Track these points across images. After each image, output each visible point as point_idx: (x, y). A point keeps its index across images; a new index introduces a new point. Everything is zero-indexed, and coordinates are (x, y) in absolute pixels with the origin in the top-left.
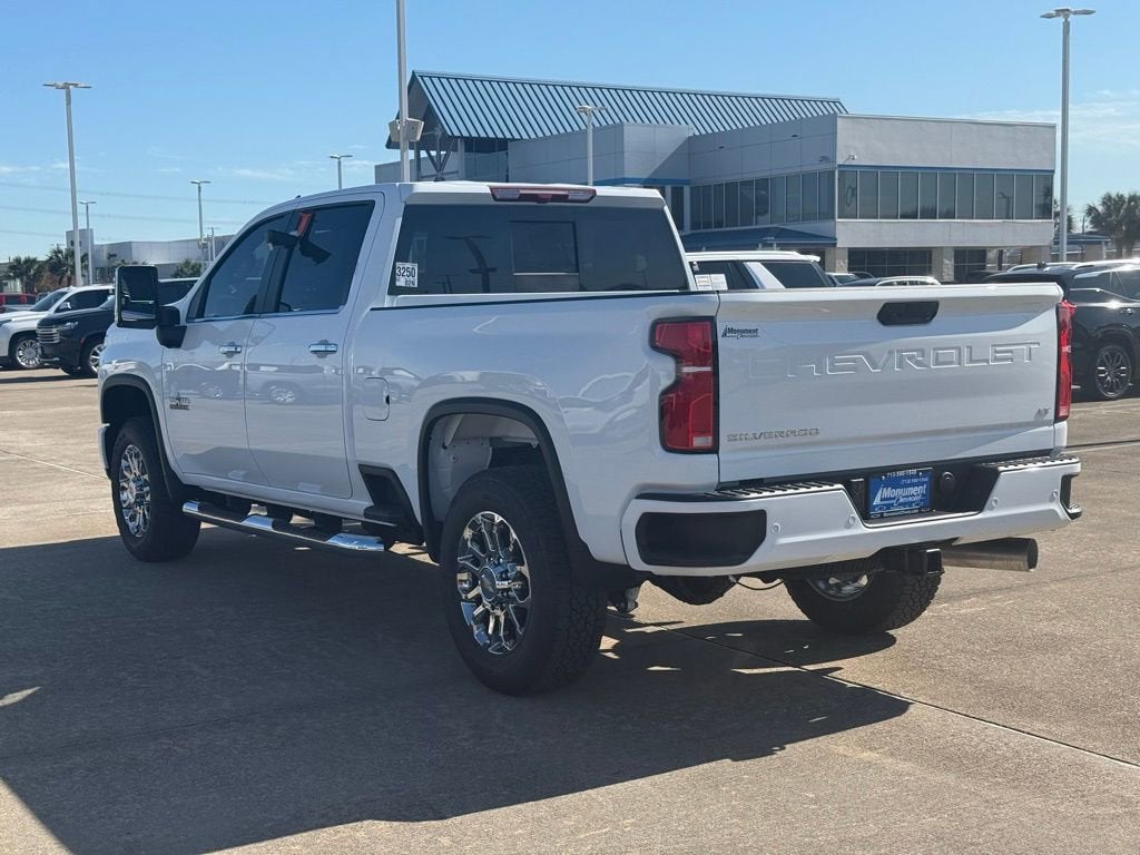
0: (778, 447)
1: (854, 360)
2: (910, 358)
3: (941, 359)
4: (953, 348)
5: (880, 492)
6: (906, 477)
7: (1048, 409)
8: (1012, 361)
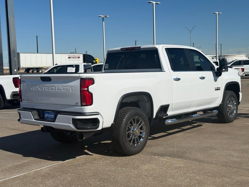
0: (29, 102)
1: (37, 88)
2: (46, 88)
3: (51, 89)
4: (54, 87)
5: (46, 115)
6: (50, 112)
7: (78, 103)
8: (67, 90)
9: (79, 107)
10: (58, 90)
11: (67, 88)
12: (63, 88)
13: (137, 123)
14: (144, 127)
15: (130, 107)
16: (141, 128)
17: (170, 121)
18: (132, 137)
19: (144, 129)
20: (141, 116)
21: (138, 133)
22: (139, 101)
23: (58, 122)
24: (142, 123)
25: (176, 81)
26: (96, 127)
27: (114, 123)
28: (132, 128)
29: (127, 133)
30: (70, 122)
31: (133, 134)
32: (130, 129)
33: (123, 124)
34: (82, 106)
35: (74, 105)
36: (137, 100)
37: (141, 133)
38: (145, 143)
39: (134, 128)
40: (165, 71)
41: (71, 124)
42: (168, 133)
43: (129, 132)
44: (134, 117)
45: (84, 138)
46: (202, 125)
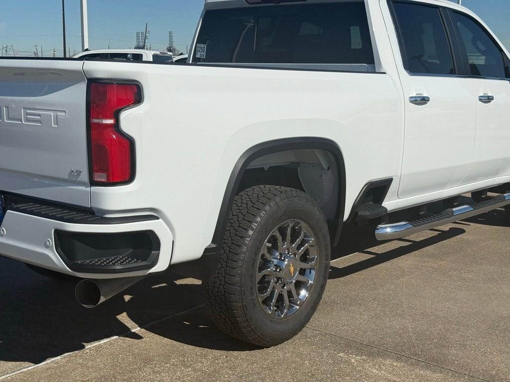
7: (81, 172)
8: (40, 122)
9: (82, 188)
10: (9, 119)
11: (39, 115)
12: (27, 114)
13: (292, 242)
14: (314, 254)
15: (272, 187)
16: (304, 258)
17: (389, 230)
18: (274, 288)
19: (313, 259)
20: (305, 217)
21: (295, 273)
22: (298, 164)
23: (9, 236)
24: (308, 241)
25: (415, 104)
26: (144, 263)
27: (214, 246)
28: (276, 258)
29: (259, 276)
30: (48, 243)
31: (278, 279)
32: (270, 261)
33: (245, 249)
34: (93, 183)
35: (67, 177)
36: (293, 163)
37: (302, 272)
38: (314, 303)
39: (281, 257)
40: (385, 73)
41: (53, 251)
42: (373, 256)
43: (264, 272)
44: (282, 223)
45: (102, 299)
46: (463, 231)
